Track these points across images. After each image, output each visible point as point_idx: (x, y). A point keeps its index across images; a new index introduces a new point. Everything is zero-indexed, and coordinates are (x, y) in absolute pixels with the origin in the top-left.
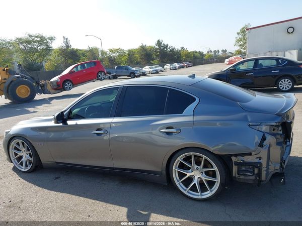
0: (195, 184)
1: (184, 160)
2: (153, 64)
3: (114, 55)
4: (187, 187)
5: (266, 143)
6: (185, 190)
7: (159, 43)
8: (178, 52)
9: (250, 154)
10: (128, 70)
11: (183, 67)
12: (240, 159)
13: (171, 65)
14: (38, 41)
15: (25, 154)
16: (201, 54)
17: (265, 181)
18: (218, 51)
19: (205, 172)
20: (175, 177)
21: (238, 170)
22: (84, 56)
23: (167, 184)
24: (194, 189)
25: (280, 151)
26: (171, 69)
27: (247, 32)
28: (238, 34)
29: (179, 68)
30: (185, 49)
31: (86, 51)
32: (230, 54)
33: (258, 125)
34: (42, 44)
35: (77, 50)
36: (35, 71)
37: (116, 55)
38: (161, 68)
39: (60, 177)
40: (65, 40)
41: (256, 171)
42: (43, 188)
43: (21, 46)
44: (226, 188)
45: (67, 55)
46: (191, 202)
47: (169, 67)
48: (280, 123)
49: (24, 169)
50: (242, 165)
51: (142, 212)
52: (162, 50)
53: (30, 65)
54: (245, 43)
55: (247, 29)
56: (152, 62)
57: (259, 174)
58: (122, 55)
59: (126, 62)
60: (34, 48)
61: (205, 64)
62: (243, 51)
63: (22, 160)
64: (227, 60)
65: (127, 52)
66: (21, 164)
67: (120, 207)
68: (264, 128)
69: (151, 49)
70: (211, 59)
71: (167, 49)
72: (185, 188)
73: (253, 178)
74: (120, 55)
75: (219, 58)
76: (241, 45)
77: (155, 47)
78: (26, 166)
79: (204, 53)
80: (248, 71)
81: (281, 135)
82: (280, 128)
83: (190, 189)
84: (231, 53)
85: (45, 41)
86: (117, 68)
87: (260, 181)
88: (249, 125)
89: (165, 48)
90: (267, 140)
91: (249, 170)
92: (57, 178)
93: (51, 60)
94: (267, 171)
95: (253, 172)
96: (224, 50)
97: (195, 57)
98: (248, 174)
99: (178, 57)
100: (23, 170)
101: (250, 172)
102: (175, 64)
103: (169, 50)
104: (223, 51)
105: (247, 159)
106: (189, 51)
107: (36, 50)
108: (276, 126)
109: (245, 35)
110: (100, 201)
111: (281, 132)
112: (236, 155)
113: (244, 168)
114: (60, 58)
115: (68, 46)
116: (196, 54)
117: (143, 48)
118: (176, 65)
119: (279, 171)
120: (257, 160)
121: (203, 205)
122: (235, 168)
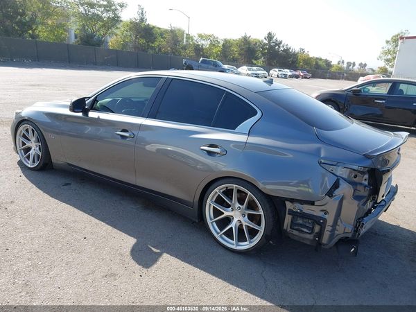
0: (232, 228)
1: (224, 193)
2: (255, 65)
3: (203, 42)
4: (221, 230)
5: (338, 192)
6: (218, 233)
7: (270, 37)
8: (295, 55)
9: (312, 203)
10: (216, 66)
11: (297, 77)
12: (297, 207)
13: (279, 71)
14: (104, 5)
15: (34, 145)
16: (328, 64)
17: (326, 245)
18: (354, 64)
19: (249, 215)
20: (209, 213)
21: (292, 222)
22: (162, 38)
23: (197, 221)
24: (229, 234)
25: (357, 209)
26: (278, 76)
27: (400, 42)
28: (387, 42)
29: (291, 77)
30: (306, 52)
31: (166, 31)
32: (370, 72)
33: (332, 165)
34: (109, 11)
35: (154, 27)
36: (93, 45)
37: (206, 44)
38: (265, 72)
39: (70, 184)
40: (140, 11)
41: (317, 229)
42: (44, 192)
43: (81, 9)
44: (271, 242)
45: (140, 33)
46: (221, 251)
47: (276, 74)
48: (367, 169)
49: (30, 164)
50: (298, 216)
51: (153, 249)
52: (271, 48)
53: (88, 37)
54: (394, 58)
55: (402, 38)
56: (255, 62)
57: (320, 234)
58: (214, 45)
59: (217, 55)
60: (98, 15)
61: (329, 78)
62: (390, 69)
63: (30, 152)
64: (361, 78)
65: (222, 42)
66: (28, 157)
67: (129, 237)
68: (342, 172)
69: (256, 43)
70: (339, 73)
71: (279, 47)
72: (218, 231)
73: (310, 237)
74: (212, 45)
75: (351, 74)
76: (388, 60)
77: (263, 41)
78: (34, 162)
79: (332, 64)
80: (380, 97)
81: (365, 186)
82: (366, 176)
83: (224, 234)
84: (372, 69)
85: (113, 8)
86: (202, 62)
87: (319, 243)
88: (320, 163)
89: (276, 44)
90: (340, 189)
91: (307, 225)
92: (67, 184)
93: (116, 35)
94: (333, 231)
95: (312, 229)
96: (364, 63)
97: (318, 66)
98: (305, 230)
99: (293, 62)
100: (29, 166)
101: (307, 228)
102: (286, 70)
103: (282, 49)
104: (361, 64)
105: (307, 209)
106: (311, 56)
107: (99, 18)
108: (359, 172)
109: (397, 46)
110: (107, 224)
111: (366, 183)
112: (292, 201)
113: (300, 221)
114: (129, 34)
115: (142, 20)
116: (320, 63)
117: (246, 41)
118: (288, 72)
119: (350, 236)
120: (321, 214)
121: (237, 258)
122: (288, 218)
